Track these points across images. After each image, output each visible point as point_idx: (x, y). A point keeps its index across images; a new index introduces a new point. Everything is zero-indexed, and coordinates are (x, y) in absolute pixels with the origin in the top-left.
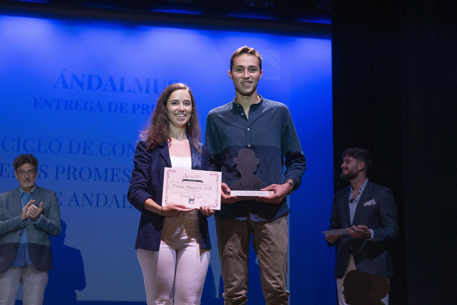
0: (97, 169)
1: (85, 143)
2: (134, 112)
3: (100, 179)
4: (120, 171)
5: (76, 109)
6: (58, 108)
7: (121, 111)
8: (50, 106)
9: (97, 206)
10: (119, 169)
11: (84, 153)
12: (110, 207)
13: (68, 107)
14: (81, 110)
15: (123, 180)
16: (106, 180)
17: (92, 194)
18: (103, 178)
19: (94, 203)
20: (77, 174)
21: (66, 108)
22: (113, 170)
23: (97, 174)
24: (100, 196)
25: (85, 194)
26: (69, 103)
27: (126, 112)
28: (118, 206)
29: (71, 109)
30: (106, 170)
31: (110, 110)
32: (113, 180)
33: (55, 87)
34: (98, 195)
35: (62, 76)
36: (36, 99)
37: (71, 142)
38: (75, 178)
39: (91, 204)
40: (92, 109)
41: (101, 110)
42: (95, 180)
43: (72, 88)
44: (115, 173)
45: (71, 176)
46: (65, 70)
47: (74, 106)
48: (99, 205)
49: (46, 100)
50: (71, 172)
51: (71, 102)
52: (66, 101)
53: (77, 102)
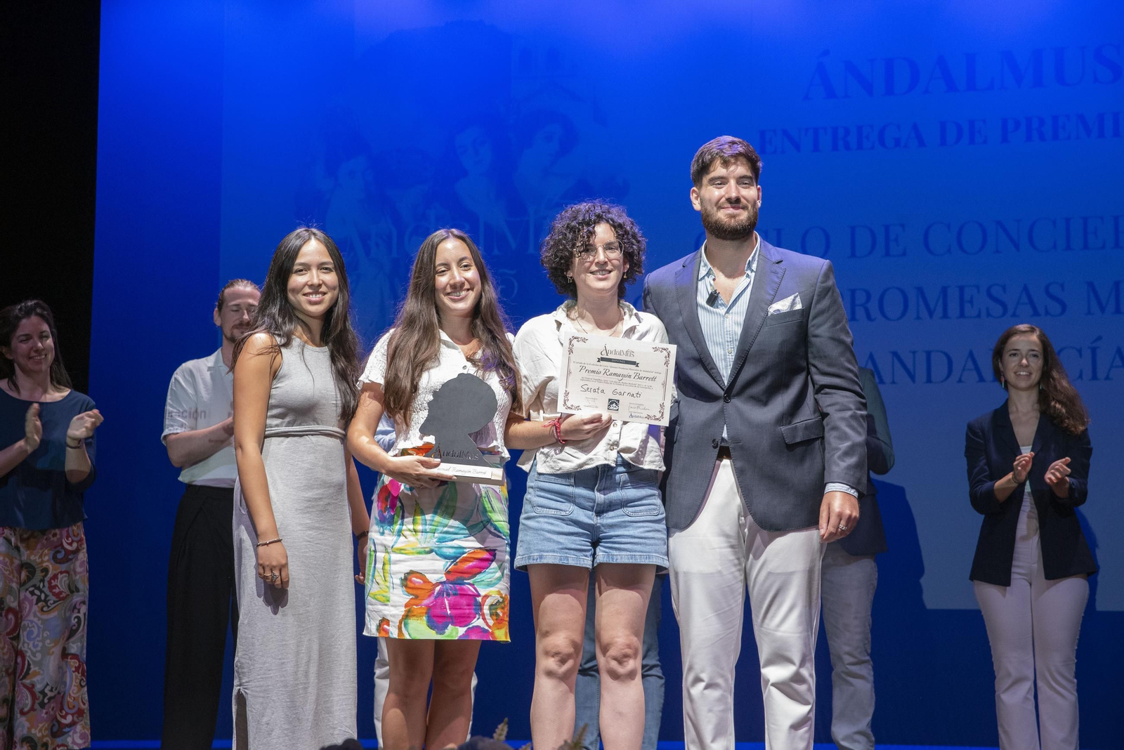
0: (920, 291)
1: (887, 228)
2: (1005, 139)
3: (931, 314)
4: (978, 292)
5: (860, 146)
6: (816, 148)
7: (972, 141)
8: (797, 147)
9: (929, 380)
10: (978, 287)
11: (887, 254)
12: (960, 381)
13: (841, 144)
14: (873, 147)
15: (989, 315)
16: (945, 316)
17: (914, 353)
18: (939, 312)
19: (921, 374)
20: (873, 307)
21: (835, 148)
22: (961, 289)
23: (921, 303)
24: (933, 356)
25: (895, 354)
26: (841, 133)
27: (985, 142)
28: (981, 379)
29: (847, 147)
30: (944, 291)
31: (943, 142)
32: (962, 315)
33: (806, 97)
34: (928, 354)
35: (821, 69)
36: (764, 134)
37: (853, 229)
38: (869, 317)
39: (912, 377)
40: (897, 142)
41: (922, 143)
42: (918, 318)
43: (846, 96)
44: (967, 297)
45: (860, 312)
46: (826, 53)
47: (853, 139)
48: (933, 379)
49: (787, 134)
50: (857, 302)
51: (847, 131)
52: (835, 130)
53: (860, 129)
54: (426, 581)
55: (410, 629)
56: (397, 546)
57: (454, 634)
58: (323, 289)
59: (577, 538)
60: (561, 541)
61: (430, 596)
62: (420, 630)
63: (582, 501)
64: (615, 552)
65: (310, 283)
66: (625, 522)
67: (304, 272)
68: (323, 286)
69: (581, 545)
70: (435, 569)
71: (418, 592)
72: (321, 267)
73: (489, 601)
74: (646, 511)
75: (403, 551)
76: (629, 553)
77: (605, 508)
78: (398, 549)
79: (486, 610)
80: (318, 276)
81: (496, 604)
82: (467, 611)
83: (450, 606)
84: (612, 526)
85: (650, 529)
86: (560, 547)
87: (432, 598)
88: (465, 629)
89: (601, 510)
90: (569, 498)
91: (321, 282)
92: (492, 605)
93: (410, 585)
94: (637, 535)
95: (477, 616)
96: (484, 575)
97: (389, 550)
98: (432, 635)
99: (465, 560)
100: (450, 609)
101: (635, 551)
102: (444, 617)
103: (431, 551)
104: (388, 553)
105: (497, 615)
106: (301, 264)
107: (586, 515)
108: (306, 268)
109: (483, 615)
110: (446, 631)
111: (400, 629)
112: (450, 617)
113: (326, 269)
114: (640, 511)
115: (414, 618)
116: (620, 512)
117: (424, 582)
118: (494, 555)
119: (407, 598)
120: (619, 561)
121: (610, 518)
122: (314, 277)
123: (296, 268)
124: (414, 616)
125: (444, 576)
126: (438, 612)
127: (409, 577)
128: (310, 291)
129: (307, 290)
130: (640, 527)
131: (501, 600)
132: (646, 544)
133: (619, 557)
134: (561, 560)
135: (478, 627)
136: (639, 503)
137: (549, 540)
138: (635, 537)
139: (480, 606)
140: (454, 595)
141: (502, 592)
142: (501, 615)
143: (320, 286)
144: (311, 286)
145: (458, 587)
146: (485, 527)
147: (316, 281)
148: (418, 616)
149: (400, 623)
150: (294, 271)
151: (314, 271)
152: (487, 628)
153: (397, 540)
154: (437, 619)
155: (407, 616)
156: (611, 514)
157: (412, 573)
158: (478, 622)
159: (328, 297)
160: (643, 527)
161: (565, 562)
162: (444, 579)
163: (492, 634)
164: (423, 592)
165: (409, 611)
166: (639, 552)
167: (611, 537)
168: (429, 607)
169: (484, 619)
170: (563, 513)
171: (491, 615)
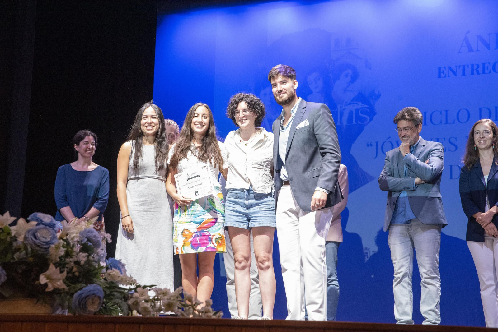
5: (484, 72)
8: (455, 74)
13: (475, 72)
14: (490, 72)
21: (472, 73)
26: (475, 67)
29: (478, 73)
33: (459, 52)
35: (466, 40)
36: (440, 69)
37: (480, 109)
43: (478, 50)
46: (469, 32)
47: (480, 69)
49: (450, 68)
51: (478, 66)
52: (472, 66)
53: (484, 65)
54: (190, 232)
55: (185, 250)
56: (179, 221)
57: (201, 250)
58: (153, 124)
59: (241, 217)
60: (234, 218)
61: (191, 237)
62: (189, 250)
63: (242, 204)
64: (254, 223)
65: (147, 122)
66: (257, 211)
67: (146, 118)
68: (153, 123)
69: (242, 220)
70: (193, 228)
71: (187, 236)
72: (152, 117)
73: (215, 237)
74: (266, 207)
75: (181, 222)
76: (258, 223)
77: (250, 207)
78: (179, 222)
79: (214, 241)
80: (151, 120)
81: (218, 238)
82: (206, 241)
83: (199, 240)
84: (253, 213)
85: (267, 213)
86: (234, 220)
87: (192, 238)
88: (206, 248)
89: (249, 207)
90: (237, 203)
91: (152, 122)
92: (216, 239)
93: (184, 234)
94: (261, 216)
95: (210, 243)
96: (212, 228)
97: (177, 223)
98: (193, 251)
99: (205, 223)
100: (199, 241)
101: (261, 222)
102: (197, 244)
103: (191, 222)
104: (176, 224)
105: (218, 242)
106: (145, 116)
107: (244, 209)
108: (147, 117)
109: (212, 242)
110: (198, 249)
111: (182, 250)
112: (199, 244)
113: (154, 117)
114: (263, 207)
115: (187, 246)
116: (256, 207)
117: (189, 233)
118: (217, 220)
119: (183, 239)
120: (255, 226)
121: (252, 210)
122: (149, 120)
123: (143, 117)
124: (186, 245)
125: (196, 230)
126: (194, 243)
127: (184, 231)
128: (148, 125)
129: (147, 125)
130: (263, 213)
131: (220, 237)
132: (265, 219)
133: (255, 225)
134: (233, 225)
135: (211, 247)
136: (263, 204)
137: (230, 218)
138: (261, 217)
139: (211, 239)
140: (200, 236)
141: (220, 234)
142: (220, 242)
143: (151, 123)
144: (148, 123)
145: (202, 233)
146: (211, 210)
147: (149, 122)
148: (188, 245)
149: (182, 248)
150: (142, 118)
151: (149, 118)
152: (214, 247)
153: (179, 219)
154: (194, 246)
155: (184, 245)
156: (252, 208)
157: (185, 230)
158: (210, 245)
159: (155, 128)
160: (264, 213)
161: (235, 226)
162: (196, 231)
163: (217, 249)
164: (189, 236)
165: (184, 244)
166: (262, 222)
167: (252, 217)
168: (191, 242)
169: (213, 244)
170: (235, 209)
171: (216, 242)
